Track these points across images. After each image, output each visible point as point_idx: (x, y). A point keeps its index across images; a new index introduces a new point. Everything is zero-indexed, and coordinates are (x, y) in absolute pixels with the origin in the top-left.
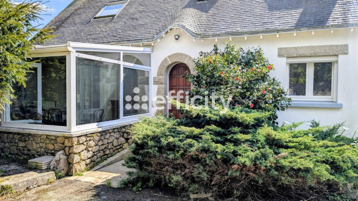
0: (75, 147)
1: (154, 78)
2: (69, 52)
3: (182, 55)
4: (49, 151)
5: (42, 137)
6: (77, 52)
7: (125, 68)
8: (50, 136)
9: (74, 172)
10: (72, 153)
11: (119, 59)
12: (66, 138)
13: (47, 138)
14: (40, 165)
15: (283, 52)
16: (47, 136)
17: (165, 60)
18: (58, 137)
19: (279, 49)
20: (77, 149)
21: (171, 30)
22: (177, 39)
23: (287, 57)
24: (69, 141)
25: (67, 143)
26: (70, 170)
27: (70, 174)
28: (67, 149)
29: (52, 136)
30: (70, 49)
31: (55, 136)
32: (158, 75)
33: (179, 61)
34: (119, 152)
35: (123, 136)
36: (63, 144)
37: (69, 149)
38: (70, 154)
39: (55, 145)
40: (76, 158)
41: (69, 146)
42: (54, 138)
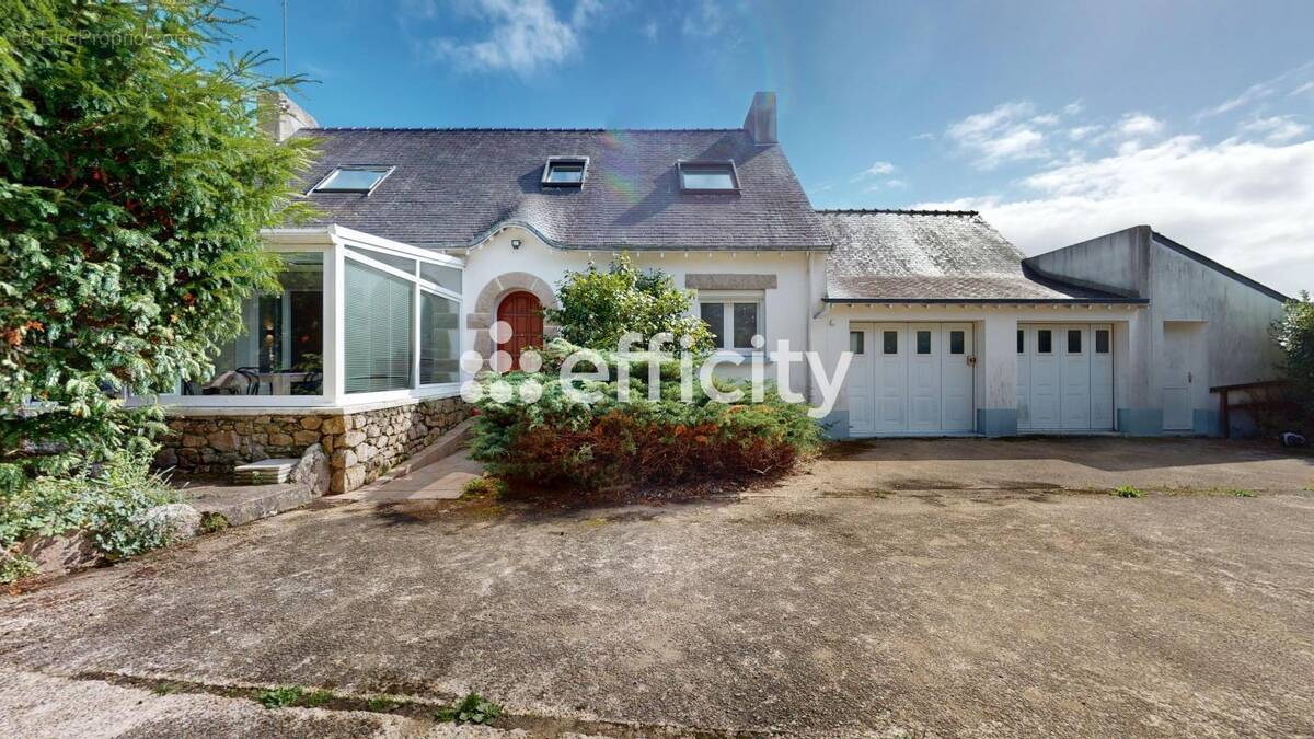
0: (348, 434)
1: (469, 317)
2: (332, 245)
3: (526, 276)
4: (279, 450)
5: (257, 421)
6: (346, 246)
7: (423, 293)
8: (281, 416)
9: (346, 486)
10: (340, 448)
11: (413, 273)
12: (325, 417)
13: (272, 421)
14: (270, 474)
15: (694, 280)
16: (274, 418)
17: (493, 283)
18: (303, 417)
19: (687, 275)
20: (352, 439)
21: (505, 229)
22: (516, 247)
23: (699, 289)
24: (334, 424)
25: (328, 428)
26: (337, 483)
27: (337, 489)
28: (328, 441)
29: (288, 416)
30: (335, 239)
31: (295, 417)
32: (477, 311)
33: (521, 286)
34: (418, 451)
35: (424, 422)
36: (319, 429)
37: (334, 441)
38: (335, 449)
39: (296, 434)
40: (350, 458)
41: (334, 435)
42: (292, 420)
